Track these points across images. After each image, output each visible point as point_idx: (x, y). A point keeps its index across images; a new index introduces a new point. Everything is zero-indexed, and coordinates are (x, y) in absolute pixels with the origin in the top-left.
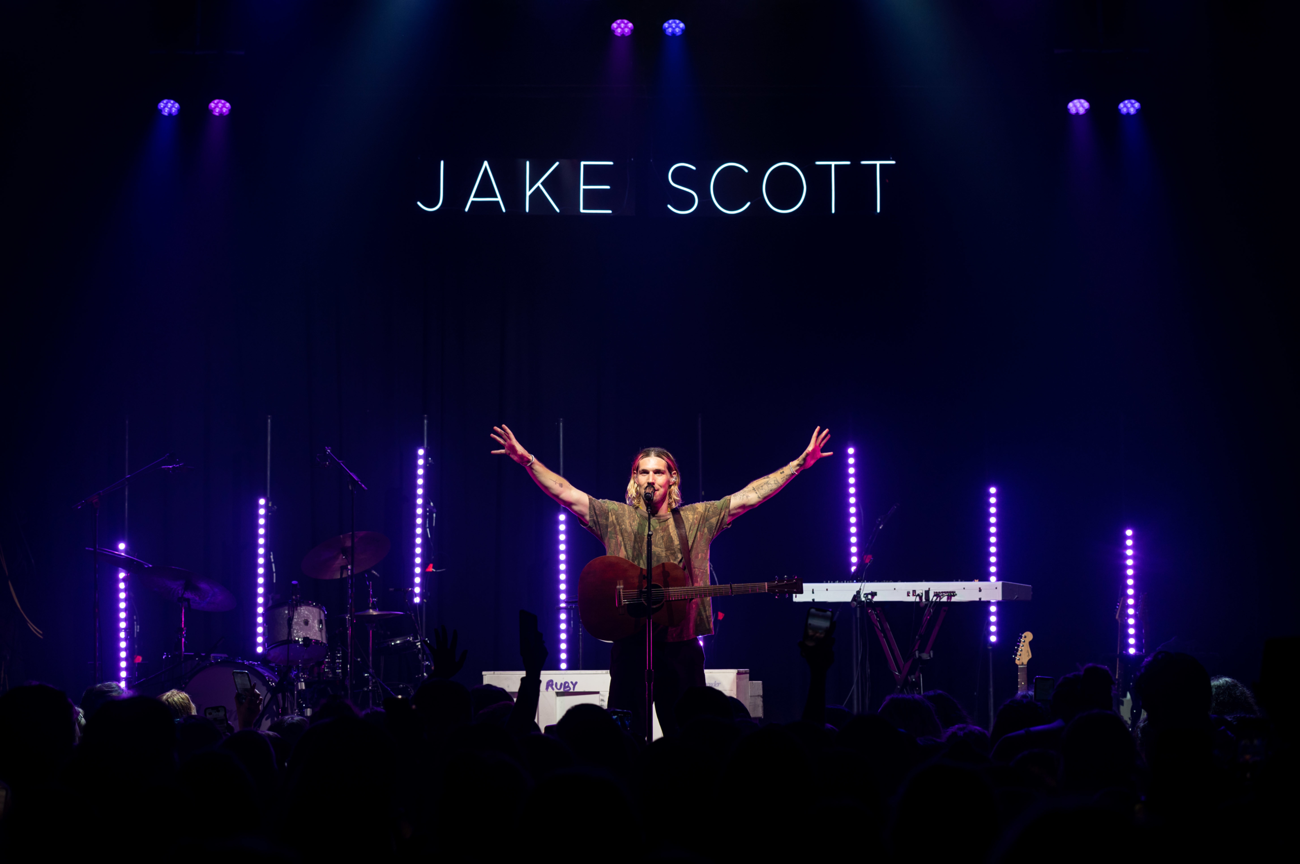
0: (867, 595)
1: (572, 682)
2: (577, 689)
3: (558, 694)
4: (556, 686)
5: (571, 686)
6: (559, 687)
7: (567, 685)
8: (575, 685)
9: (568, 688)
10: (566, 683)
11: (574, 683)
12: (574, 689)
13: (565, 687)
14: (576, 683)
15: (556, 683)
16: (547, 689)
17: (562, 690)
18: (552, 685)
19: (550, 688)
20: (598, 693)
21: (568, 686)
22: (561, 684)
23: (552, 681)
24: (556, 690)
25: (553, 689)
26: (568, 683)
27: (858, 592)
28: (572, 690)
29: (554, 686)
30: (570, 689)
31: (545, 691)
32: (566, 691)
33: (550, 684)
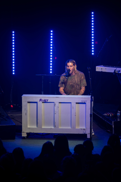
0: (117, 71)
3: (43, 102)
5: (47, 101)
8: (47, 100)
16: (40, 101)
20: (54, 102)
22: (44, 100)
23: (41, 99)
27: (115, 70)
32: (45, 102)
33: (41, 100)
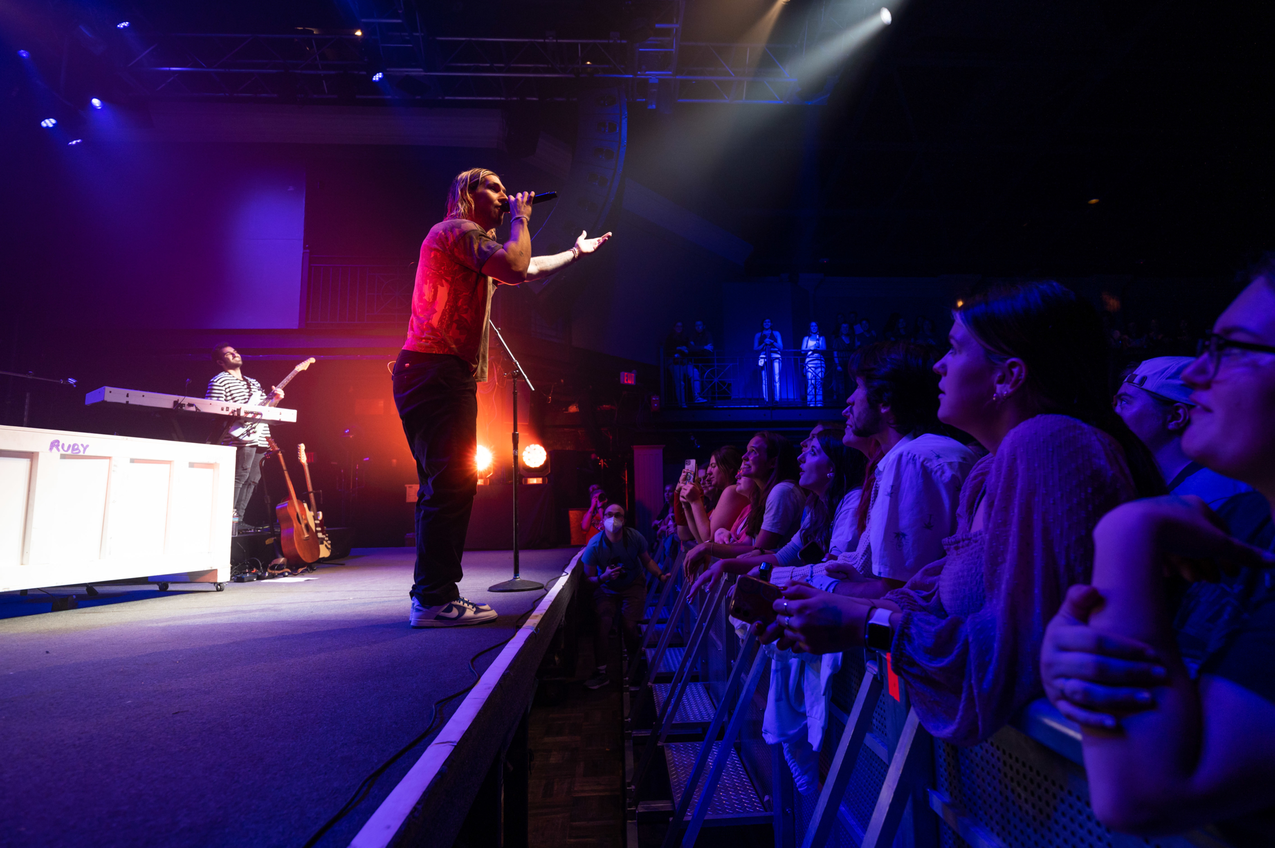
1: (82, 445)
2: (87, 453)
3: (63, 457)
4: (63, 447)
5: (81, 449)
6: (66, 448)
7: (76, 447)
8: (84, 448)
9: (78, 451)
10: (74, 445)
11: (85, 446)
12: (84, 453)
13: (73, 449)
14: (87, 446)
15: (63, 445)
16: (51, 449)
17: (69, 452)
18: (59, 445)
19: (55, 449)
21: (77, 449)
22: (69, 446)
23: (58, 441)
24: (62, 452)
25: (58, 450)
26: (78, 446)
28: (81, 453)
29: (60, 447)
30: (80, 451)
31: (49, 451)
32: (74, 454)
33: (55, 444)
